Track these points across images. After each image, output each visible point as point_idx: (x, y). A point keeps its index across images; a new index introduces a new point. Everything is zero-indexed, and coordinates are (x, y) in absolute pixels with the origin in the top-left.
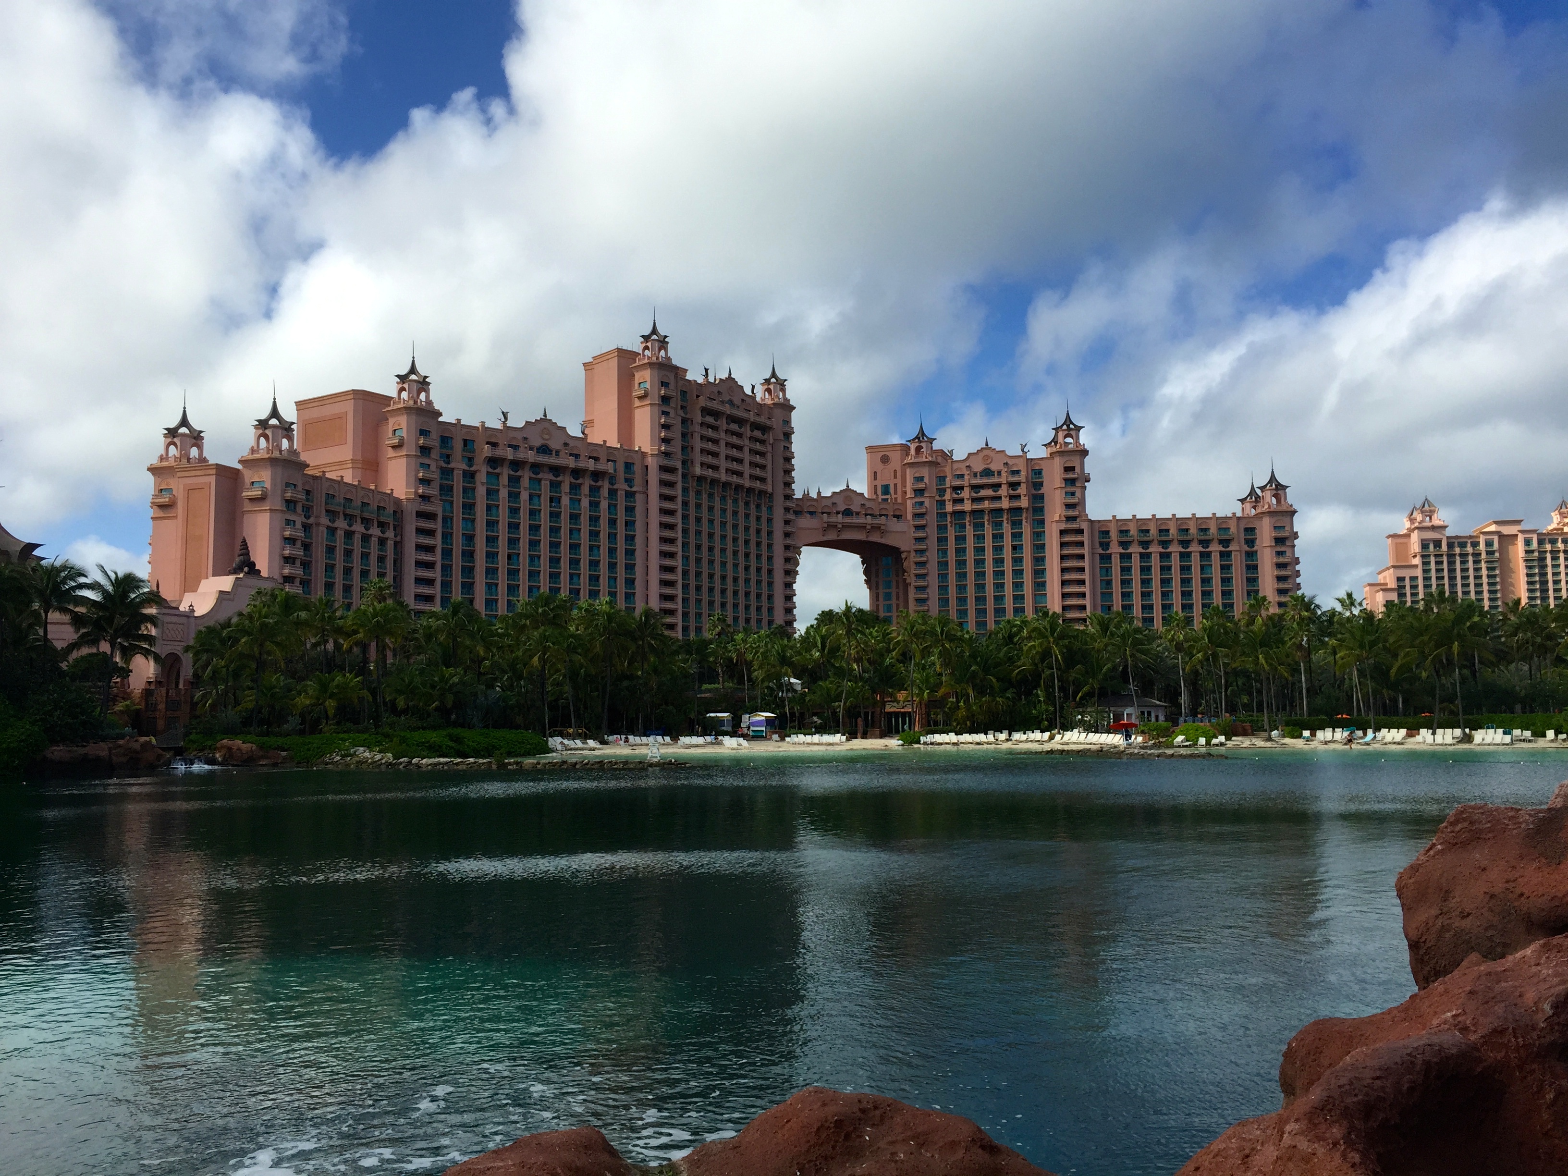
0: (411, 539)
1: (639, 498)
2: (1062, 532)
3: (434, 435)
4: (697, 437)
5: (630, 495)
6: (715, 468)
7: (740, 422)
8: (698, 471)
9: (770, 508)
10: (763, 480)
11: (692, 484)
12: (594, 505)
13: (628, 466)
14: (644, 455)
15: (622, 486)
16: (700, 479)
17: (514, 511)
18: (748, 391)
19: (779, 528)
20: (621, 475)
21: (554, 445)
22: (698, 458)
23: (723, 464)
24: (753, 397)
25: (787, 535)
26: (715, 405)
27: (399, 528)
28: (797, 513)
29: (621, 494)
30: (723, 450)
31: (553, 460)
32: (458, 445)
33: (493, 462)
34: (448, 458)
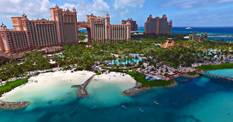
1: (57, 26)
2: (107, 27)
3: (28, 22)
4: (64, 18)
5: (56, 26)
6: (66, 21)
7: (69, 15)
8: (64, 22)
9: (74, 24)
10: (73, 21)
11: (63, 24)
12: (51, 28)
13: (55, 23)
14: (57, 21)
15: (54, 25)
16: (65, 23)
17: (41, 30)
18: (70, 11)
19: (75, 26)
20: (54, 24)
21: (45, 22)
22: (64, 21)
23: (67, 21)
24: (71, 12)
25: (77, 27)
28: (78, 24)
29: (54, 26)
30: (67, 19)
31: (45, 24)
32: (32, 23)
33: (37, 25)
34: (31, 25)
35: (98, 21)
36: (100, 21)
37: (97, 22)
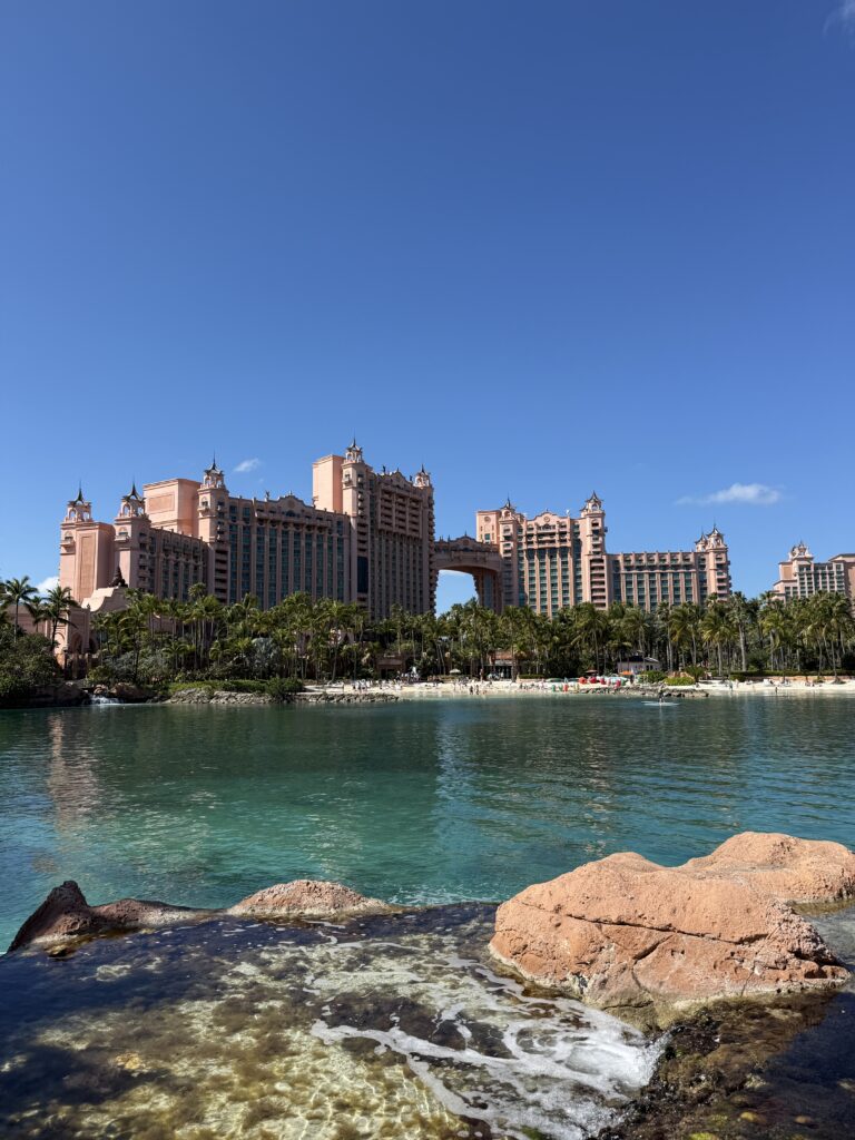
0: (213, 565)
1: (346, 542)
2: (591, 561)
3: (227, 506)
4: (379, 506)
5: (340, 540)
6: (390, 524)
7: (404, 497)
8: (380, 526)
9: (421, 547)
10: (417, 531)
11: (376, 534)
12: (320, 546)
13: (339, 523)
14: (349, 517)
15: (335, 535)
16: (380, 531)
17: (273, 550)
18: (408, 479)
19: (426, 559)
20: (335, 528)
21: (297, 511)
22: (379, 518)
23: (394, 522)
24: (411, 484)
25: (431, 563)
26: (390, 488)
27: (206, 560)
28: (436, 550)
29: (335, 540)
30: (394, 514)
31: (295, 520)
32: (240, 511)
33: (261, 520)
34: (234, 519)
35: (539, 535)
36: (553, 534)
37: (534, 539)
